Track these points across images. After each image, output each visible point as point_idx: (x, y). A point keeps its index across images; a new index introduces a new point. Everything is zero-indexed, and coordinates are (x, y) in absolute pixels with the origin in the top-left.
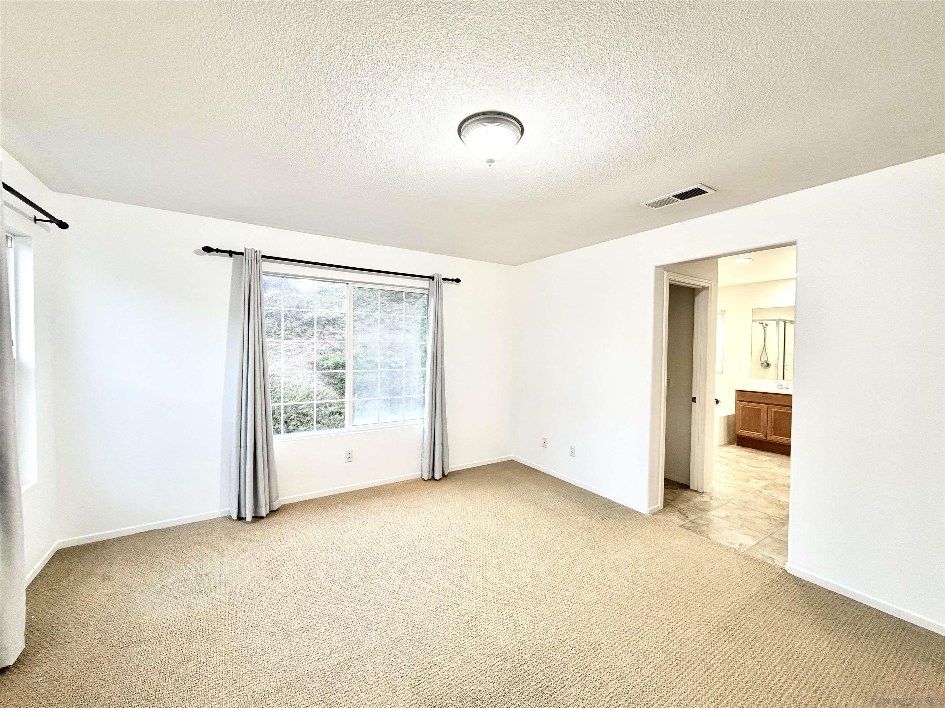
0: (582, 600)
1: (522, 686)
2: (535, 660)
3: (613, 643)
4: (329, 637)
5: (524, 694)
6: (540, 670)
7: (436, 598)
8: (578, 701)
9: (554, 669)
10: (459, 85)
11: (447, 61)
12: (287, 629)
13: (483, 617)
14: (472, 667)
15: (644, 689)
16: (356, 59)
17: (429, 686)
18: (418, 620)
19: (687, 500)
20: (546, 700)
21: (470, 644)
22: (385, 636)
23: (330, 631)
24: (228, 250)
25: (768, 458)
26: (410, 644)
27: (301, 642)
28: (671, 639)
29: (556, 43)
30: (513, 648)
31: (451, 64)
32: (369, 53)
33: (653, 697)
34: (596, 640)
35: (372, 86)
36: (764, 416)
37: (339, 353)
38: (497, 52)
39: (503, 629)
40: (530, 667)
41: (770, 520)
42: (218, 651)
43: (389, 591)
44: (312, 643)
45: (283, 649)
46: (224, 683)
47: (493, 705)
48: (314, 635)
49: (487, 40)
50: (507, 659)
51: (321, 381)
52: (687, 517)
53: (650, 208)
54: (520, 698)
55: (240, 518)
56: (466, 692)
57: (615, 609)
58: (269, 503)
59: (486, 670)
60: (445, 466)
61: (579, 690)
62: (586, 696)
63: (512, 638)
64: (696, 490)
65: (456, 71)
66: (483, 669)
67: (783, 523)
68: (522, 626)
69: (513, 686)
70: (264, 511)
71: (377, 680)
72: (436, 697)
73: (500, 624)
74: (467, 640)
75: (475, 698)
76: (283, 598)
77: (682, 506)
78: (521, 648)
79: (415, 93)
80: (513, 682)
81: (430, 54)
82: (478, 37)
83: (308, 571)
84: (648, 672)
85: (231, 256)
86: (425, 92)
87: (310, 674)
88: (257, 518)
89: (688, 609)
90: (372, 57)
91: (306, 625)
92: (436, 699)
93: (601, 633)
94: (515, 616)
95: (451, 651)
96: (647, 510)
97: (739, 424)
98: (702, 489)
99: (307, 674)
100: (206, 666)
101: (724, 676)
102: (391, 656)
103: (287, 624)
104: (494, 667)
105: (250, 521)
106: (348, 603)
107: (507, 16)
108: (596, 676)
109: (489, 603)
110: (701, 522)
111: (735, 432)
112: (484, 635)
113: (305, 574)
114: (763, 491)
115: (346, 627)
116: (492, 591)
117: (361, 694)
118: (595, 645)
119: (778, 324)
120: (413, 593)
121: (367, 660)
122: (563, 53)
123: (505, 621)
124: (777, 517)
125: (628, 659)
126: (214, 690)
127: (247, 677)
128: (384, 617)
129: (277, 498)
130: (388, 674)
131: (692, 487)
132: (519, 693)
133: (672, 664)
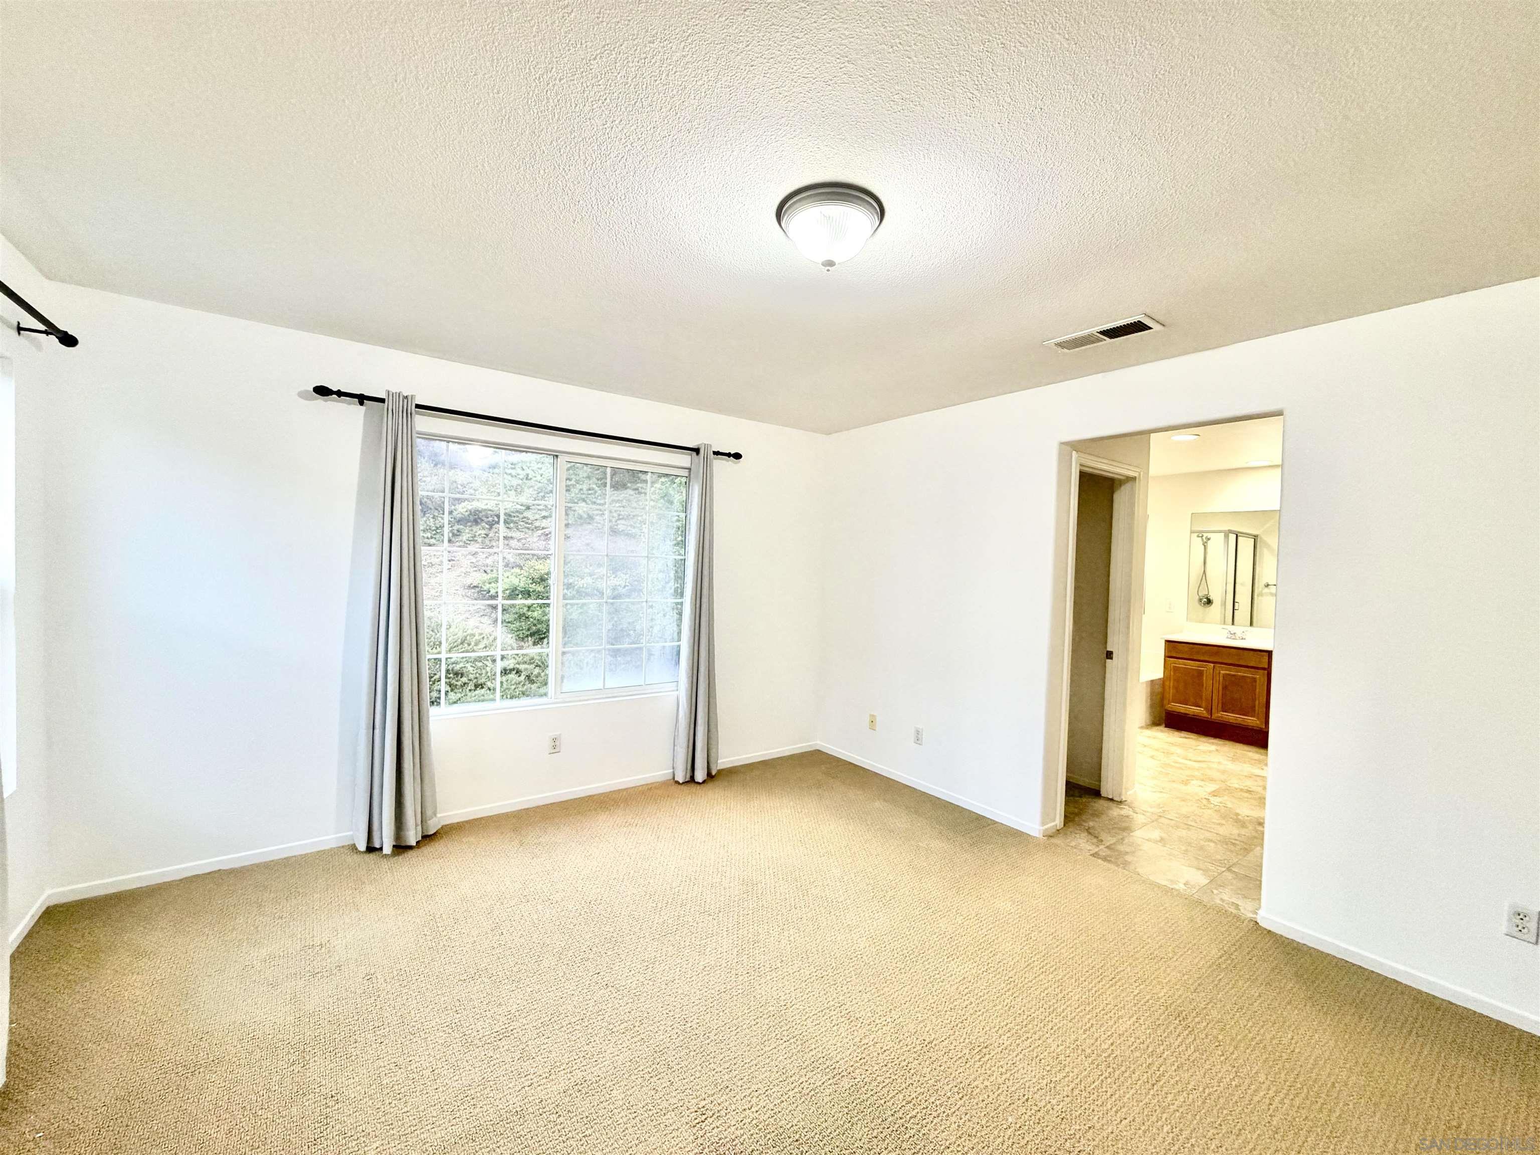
0: (952, 975)
1: (871, 1118)
2: (888, 1075)
3: (1008, 1043)
4: (545, 1046)
5: (875, 1131)
6: (896, 1091)
7: (717, 977)
8: (963, 1139)
9: (919, 1088)
10: (792, 136)
11: (781, 96)
12: (473, 1035)
13: (797, 1006)
14: (787, 1089)
15: (1064, 1115)
16: (630, 82)
17: (720, 1122)
18: (692, 1015)
19: (1096, 815)
20: (911, 1139)
21: (780, 1051)
22: (639, 1043)
23: (546, 1036)
24: (358, 393)
25: (1213, 748)
26: (682, 1054)
27: (498, 1056)
28: (1096, 1035)
29: (962, 78)
30: (851, 1057)
31: (786, 101)
32: (654, 74)
33: (1078, 1127)
34: (981, 1040)
35: (648, 129)
36: (1207, 681)
37: (517, 570)
38: (865, 86)
39: (832, 1025)
40: (881, 1086)
41: (1227, 844)
42: (355, 1075)
43: (639, 966)
44: (517, 1058)
45: (467, 1068)
46: (371, 1130)
47: (827, 1150)
48: (518, 1043)
49: (852, 66)
50: (843, 1074)
51: (486, 617)
52: (1102, 841)
53: (1060, 350)
54: (870, 1136)
55: (371, 849)
56: (782, 1130)
57: (1006, 989)
58: (422, 821)
59: (811, 1094)
60: (712, 760)
61: (963, 1121)
62: (975, 1130)
63: (847, 1040)
64: (1110, 797)
65: (792, 114)
66: (805, 1091)
67: (1246, 849)
68: (861, 1020)
69: (857, 1118)
70: (412, 837)
71: (634, 1115)
72: (734, 1140)
73: (826, 1017)
74: (775, 1045)
75: (797, 1141)
76: (460, 983)
77: (1091, 824)
78: (864, 1056)
79: (718, 145)
80: (856, 1111)
81: (755, 82)
82: (838, 60)
83: (498, 937)
84: (1066, 1089)
85: (361, 404)
86: (734, 145)
87: (519, 1109)
88: (400, 848)
89: (1118, 987)
90: (657, 82)
91: (503, 1027)
92: (734, 1143)
93: (988, 1028)
94: (849, 1003)
95: (750, 1064)
96: (1040, 830)
97: (1170, 693)
98: (1120, 795)
99: (514, 1111)
100: (337, 1102)
101: (1183, 1091)
102: (651, 1075)
103: (470, 1027)
104: (823, 1087)
105: (389, 853)
106: (571, 988)
107: (892, 29)
108: (986, 1097)
109: (803, 984)
110: (1121, 848)
111: (1162, 705)
112: (801, 1036)
113: (493, 942)
114: (1212, 799)
115: (571, 1030)
116: (807, 965)
117: (608, 1140)
118: (980, 1048)
119: (1227, 537)
120: (678, 969)
121: (613, 1082)
122: (970, 95)
123: (833, 1013)
124: (1236, 840)
125: (1034, 1068)
126: (356, 1142)
127: (411, 1118)
128: (635, 1011)
129: (435, 814)
130: (650, 1105)
131: (1103, 793)
132: (867, 1129)
133: (1102, 1075)
